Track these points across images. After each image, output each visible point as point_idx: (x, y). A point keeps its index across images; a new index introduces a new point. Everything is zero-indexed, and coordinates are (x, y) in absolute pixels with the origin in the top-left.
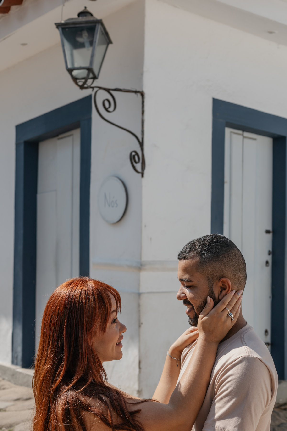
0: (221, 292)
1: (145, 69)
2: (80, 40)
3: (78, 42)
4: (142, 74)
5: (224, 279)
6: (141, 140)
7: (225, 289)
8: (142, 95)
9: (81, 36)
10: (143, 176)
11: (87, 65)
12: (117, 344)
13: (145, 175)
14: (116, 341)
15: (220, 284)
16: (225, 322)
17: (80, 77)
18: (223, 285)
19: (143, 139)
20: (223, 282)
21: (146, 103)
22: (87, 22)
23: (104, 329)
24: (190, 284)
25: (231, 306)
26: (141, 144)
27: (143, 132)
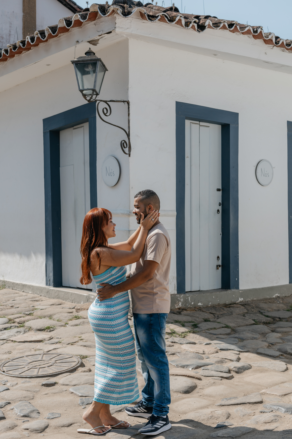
0: (149, 210)
1: (130, 86)
2: (87, 70)
3: (86, 71)
4: (128, 89)
5: (150, 205)
6: (128, 132)
7: (150, 209)
8: (128, 103)
9: (88, 67)
10: (129, 156)
11: (92, 87)
12: (113, 231)
13: (131, 155)
14: (112, 229)
15: (149, 207)
16: (150, 222)
17: (88, 94)
18: (150, 207)
19: (129, 132)
20: (150, 206)
21: (130, 109)
22: (91, 60)
23: (107, 224)
24: (138, 206)
25: (153, 216)
26: (128, 135)
27: (129, 127)
